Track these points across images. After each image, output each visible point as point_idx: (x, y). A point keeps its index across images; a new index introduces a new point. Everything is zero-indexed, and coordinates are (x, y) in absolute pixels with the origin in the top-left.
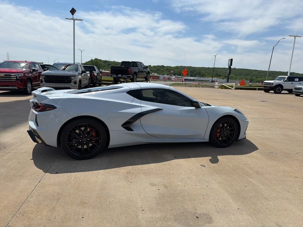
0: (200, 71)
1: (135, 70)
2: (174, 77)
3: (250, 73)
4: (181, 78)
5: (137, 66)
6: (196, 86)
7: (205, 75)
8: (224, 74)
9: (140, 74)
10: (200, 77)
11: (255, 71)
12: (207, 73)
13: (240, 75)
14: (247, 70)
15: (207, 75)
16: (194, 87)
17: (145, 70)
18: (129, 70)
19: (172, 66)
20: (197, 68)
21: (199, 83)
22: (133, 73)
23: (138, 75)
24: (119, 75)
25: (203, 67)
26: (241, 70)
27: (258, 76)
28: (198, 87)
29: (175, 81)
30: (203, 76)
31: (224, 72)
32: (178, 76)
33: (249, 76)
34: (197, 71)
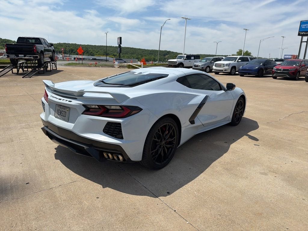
0: (87, 49)
2: (61, 56)
3: (136, 52)
4: (69, 56)
6: (96, 66)
7: (93, 53)
8: (111, 53)
9: (46, 53)
10: (89, 55)
11: (139, 49)
12: (96, 51)
13: (127, 53)
14: (133, 48)
15: (95, 53)
16: (94, 66)
18: (34, 48)
20: (83, 45)
21: (96, 63)
22: (40, 52)
23: (44, 55)
24: (20, 55)
25: (89, 45)
26: (127, 49)
27: (142, 54)
28: (98, 67)
29: (68, 61)
30: (92, 54)
31: (112, 50)
32: (65, 55)
33: (135, 55)
34: (84, 49)
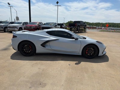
1: (79, 24)
2: (103, 28)
5: (80, 23)
9: (81, 26)
17: (84, 24)
19: (104, 23)
22: (77, 26)
24: (72, 27)
28: (114, 32)
32: (106, 27)
34: (116, 25)
